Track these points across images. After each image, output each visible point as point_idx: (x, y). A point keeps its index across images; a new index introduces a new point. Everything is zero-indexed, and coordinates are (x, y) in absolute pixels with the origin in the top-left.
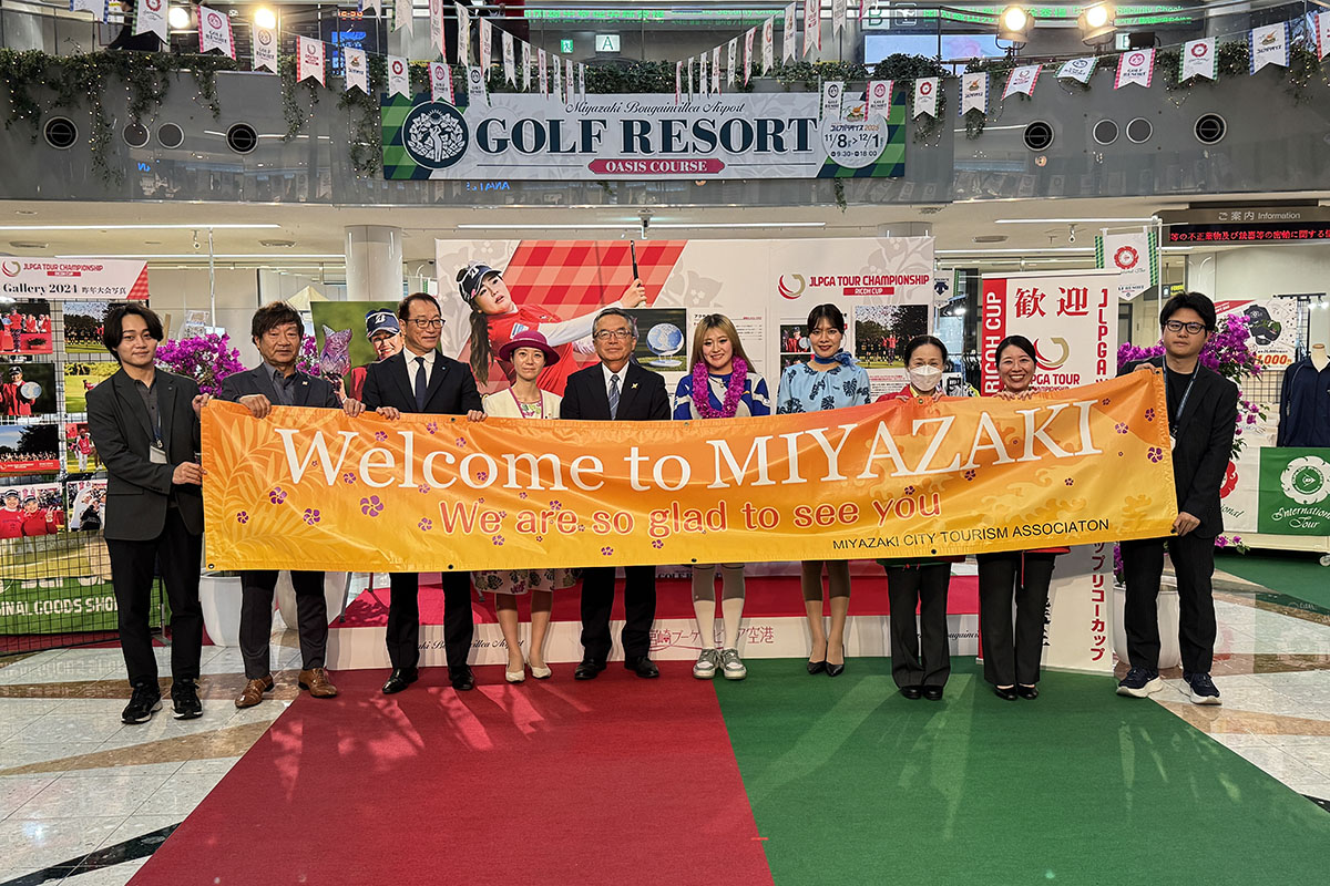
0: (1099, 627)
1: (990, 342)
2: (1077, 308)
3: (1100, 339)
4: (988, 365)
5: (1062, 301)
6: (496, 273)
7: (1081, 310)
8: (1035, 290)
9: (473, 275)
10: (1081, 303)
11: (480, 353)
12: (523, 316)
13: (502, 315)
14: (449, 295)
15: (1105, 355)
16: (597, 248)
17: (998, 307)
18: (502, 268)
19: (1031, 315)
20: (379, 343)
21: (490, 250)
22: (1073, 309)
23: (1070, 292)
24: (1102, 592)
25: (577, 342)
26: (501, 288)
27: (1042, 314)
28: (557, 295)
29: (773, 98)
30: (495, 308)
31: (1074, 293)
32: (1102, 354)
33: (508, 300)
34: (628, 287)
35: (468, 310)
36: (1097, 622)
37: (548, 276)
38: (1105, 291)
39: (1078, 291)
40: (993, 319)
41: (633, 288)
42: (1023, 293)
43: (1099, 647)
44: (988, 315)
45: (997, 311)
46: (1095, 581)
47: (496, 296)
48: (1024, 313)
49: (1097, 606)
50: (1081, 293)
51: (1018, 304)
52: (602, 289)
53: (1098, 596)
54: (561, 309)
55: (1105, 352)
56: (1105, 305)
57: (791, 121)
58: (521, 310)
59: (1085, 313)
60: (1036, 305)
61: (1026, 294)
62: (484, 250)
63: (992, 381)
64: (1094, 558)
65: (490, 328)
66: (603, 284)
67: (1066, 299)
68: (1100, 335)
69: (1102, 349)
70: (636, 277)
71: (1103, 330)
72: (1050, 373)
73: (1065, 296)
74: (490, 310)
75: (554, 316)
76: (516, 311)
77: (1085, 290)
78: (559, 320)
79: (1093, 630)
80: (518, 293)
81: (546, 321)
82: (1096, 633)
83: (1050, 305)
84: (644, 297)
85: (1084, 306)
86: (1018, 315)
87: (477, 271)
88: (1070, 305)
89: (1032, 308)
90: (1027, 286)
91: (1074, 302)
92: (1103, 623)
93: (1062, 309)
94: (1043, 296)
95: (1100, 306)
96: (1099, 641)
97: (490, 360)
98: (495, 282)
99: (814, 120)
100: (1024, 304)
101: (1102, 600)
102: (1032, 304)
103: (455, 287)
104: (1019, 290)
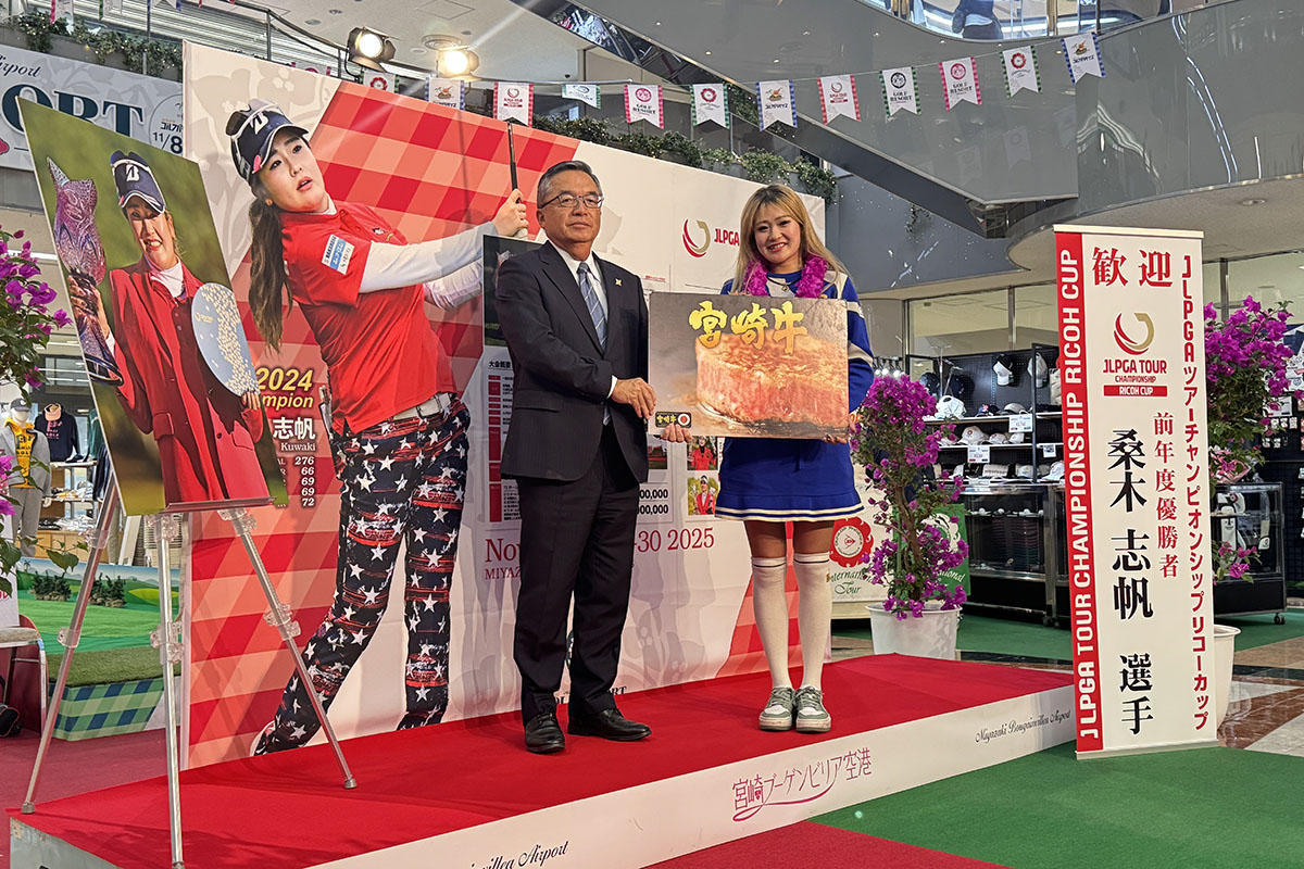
0: (1202, 686)
1: (1067, 316)
2: (1160, 278)
3: (1186, 318)
4: (1067, 346)
5: (1144, 267)
6: (300, 132)
7: (1165, 280)
8: (1114, 251)
9: (258, 127)
10: (1164, 271)
11: (268, 285)
12: (345, 224)
13: (308, 215)
14: (213, 158)
15: (1191, 338)
16: (460, 123)
17: (1074, 270)
18: (310, 124)
19: (1111, 282)
20: (138, 224)
21: (290, 87)
22: (1155, 278)
23: (1151, 256)
24: (1203, 639)
25: (431, 284)
26: (307, 163)
27: (1124, 282)
28: (400, 193)
29: (81, 68)
30: (297, 200)
31: (1156, 258)
32: (1189, 336)
33: (318, 190)
34: (504, 200)
35: (246, 196)
36: (1199, 679)
37: (386, 157)
38: (1187, 258)
39: (1160, 256)
40: (1070, 285)
41: (510, 204)
42: (1100, 254)
43: (1202, 711)
44: (1064, 280)
45: (1072, 275)
46: (1195, 626)
47: (299, 177)
48: (1103, 280)
49: (1199, 657)
50: (1164, 258)
51: (1096, 267)
52: (468, 195)
53: (1199, 644)
54: (408, 221)
55: (1191, 333)
56: (1188, 275)
57: (106, 104)
58: (342, 213)
59: (1169, 284)
60: (1116, 272)
61: (1104, 256)
62: (278, 83)
63: (1073, 367)
64: (1193, 595)
65: (288, 237)
66: (470, 188)
67: (1148, 265)
68: (1186, 312)
69: (1189, 330)
70: (515, 186)
71: (1188, 305)
72: (1137, 358)
73: (1146, 261)
74: (289, 202)
75: (395, 232)
76: (332, 211)
77: (1168, 255)
78: (402, 241)
79: (1196, 689)
80: (339, 178)
81: (382, 239)
82: (1200, 693)
83: (1131, 270)
84: (525, 222)
85: (1167, 275)
86: (1097, 283)
87: (265, 120)
88: (1152, 274)
89: (1111, 273)
90: (1106, 245)
91: (1156, 269)
92: (1205, 679)
93: (1144, 278)
94: (1123, 259)
95: (1184, 276)
96: (1203, 703)
97: (285, 301)
98: (297, 149)
99: (139, 110)
100: (1103, 267)
101: (1203, 649)
102: (1111, 268)
103: (223, 145)
104: (1097, 249)
